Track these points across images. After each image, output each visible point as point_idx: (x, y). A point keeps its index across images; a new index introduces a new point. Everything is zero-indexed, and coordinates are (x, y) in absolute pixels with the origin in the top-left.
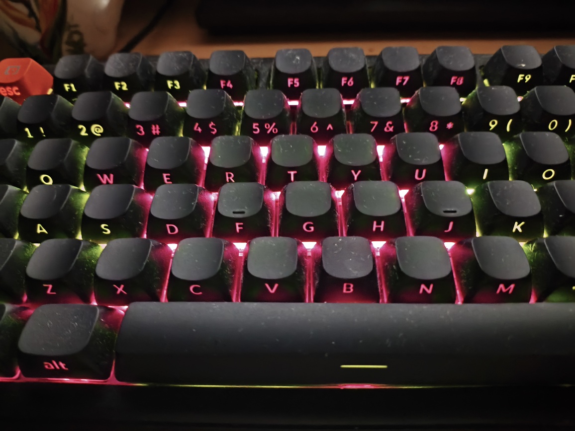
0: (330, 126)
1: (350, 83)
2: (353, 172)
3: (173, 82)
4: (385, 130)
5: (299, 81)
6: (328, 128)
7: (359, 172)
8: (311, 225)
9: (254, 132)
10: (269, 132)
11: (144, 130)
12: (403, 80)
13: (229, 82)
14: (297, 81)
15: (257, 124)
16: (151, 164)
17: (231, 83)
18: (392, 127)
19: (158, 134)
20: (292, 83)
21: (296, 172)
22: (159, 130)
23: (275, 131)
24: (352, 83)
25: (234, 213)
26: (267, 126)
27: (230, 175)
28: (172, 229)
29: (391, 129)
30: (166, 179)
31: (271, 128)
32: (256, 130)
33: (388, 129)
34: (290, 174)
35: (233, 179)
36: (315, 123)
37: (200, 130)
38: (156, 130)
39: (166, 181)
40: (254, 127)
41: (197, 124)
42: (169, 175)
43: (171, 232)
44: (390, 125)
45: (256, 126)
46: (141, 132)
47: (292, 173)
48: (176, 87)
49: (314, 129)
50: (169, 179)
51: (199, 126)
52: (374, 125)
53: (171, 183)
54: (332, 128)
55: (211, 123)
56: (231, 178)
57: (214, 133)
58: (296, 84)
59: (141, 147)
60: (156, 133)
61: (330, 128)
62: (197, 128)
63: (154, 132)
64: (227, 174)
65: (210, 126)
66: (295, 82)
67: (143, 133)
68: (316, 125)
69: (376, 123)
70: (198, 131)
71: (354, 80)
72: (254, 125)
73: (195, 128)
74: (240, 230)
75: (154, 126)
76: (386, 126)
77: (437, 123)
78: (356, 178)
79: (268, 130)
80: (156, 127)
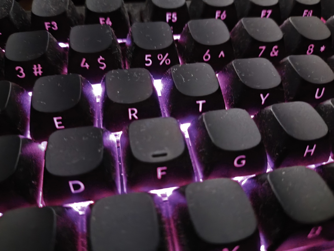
0: (222, 53)
1: (223, 17)
2: (262, 95)
3: (51, 23)
4: (271, 54)
5: (177, 16)
6: (220, 56)
7: (268, 95)
8: (242, 159)
9: (146, 65)
10: (161, 63)
11: (24, 72)
12: (267, 14)
13: (108, 19)
14: (174, 16)
15: (150, 56)
16: (37, 108)
17: (111, 20)
18: (277, 51)
19: (40, 74)
20: (170, 18)
21: (204, 101)
22: (42, 70)
23: (168, 62)
24: (225, 16)
25: (155, 156)
26: (160, 57)
27: (133, 112)
28: (77, 187)
29: (276, 54)
30: (57, 123)
31: (163, 59)
32: (148, 62)
33: (273, 53)
34: (199, 104)
35: (136, 115)
36: (208, 51)
37: (87, 66)
38: (38, 70)
39: (57, 126)
40: (146, 59)
41: (84, 60)
42: (60, 118)
43: (75, 189)
44: (276, 50)
45: (148, 58)
46: (21, 74)
47: (201, 103)
48: (53, 28)
49: (207, 57)
50: (60, 123)
51: (86, 62)
52: (262, 49)
53: (63, 127)
54: (223, 56)
55: (99, 57)
56: (134, 115)
57: (103, 68)
58: (174, 19)
59: (22, 91)
60: (38, 74)
61: (222, 55)
62: (85, 64)
63: (36, 73)
64: (130, 110)
65: (99, 61)
66: (173, 16)
67: (24, 75)
68: (209, 53)
69: (264, 48)
70: (86, 68)
71: (226, 13)
72: (147, 56)
73: (82, 65)
74: (162, 176)
75: (35, 66)
76: (272, 50)
77: (313, 46)
78: (263, 102)
79: (161, 61)
80: (37, 67)
